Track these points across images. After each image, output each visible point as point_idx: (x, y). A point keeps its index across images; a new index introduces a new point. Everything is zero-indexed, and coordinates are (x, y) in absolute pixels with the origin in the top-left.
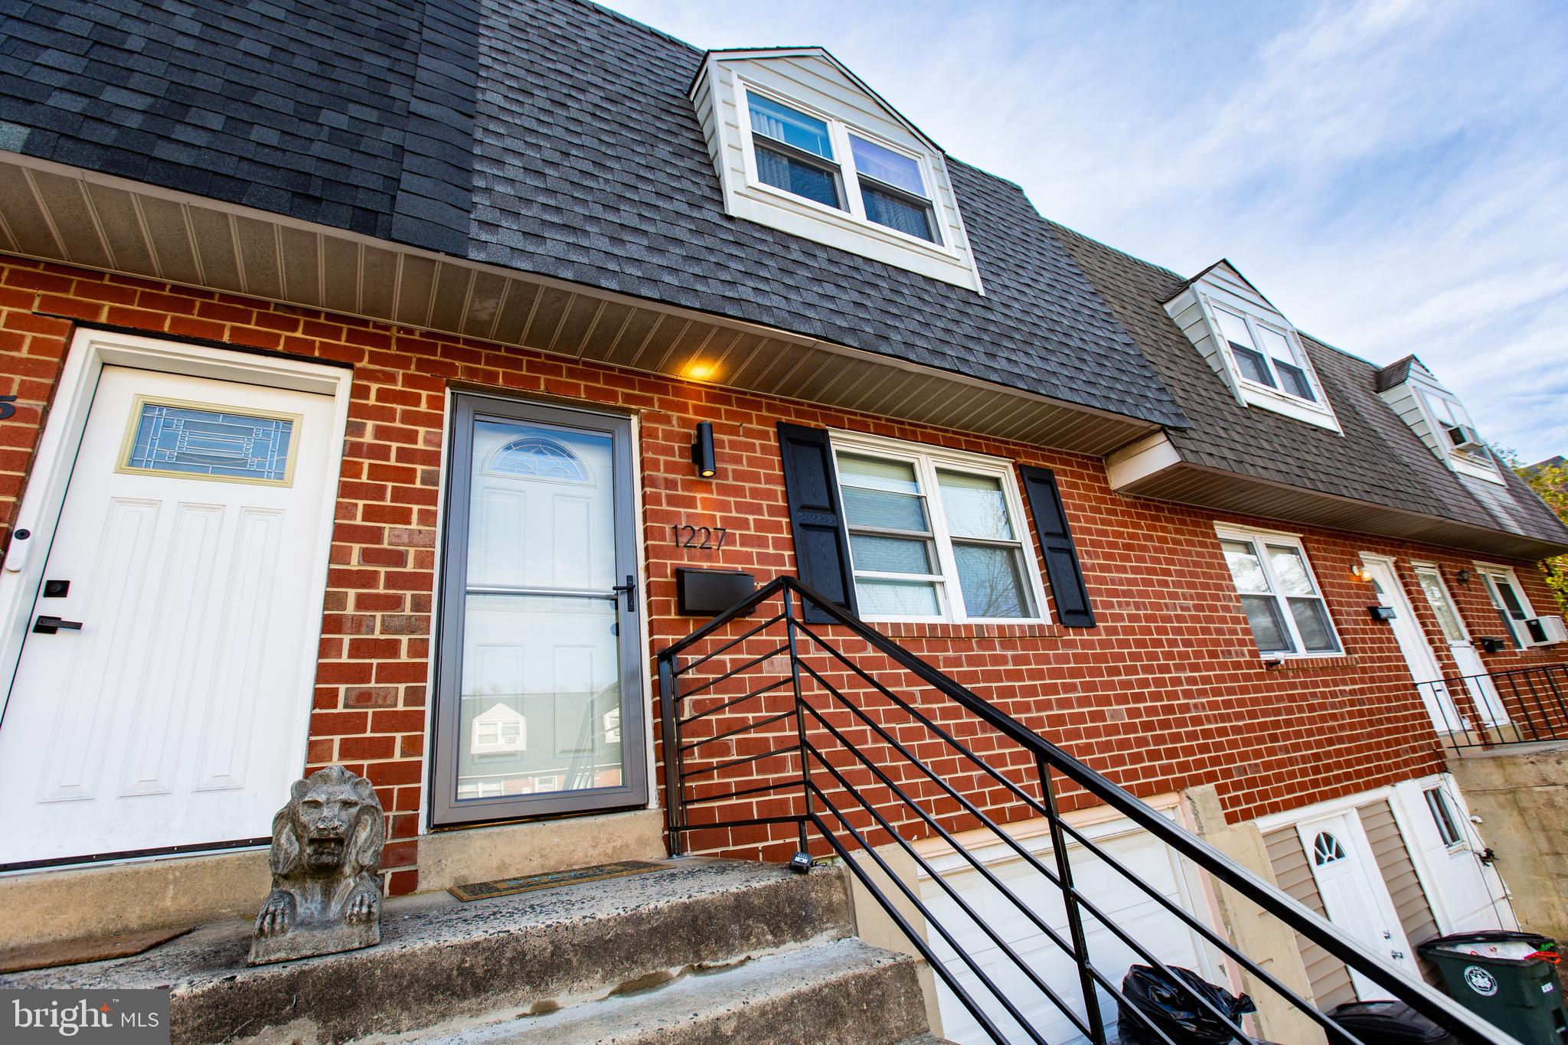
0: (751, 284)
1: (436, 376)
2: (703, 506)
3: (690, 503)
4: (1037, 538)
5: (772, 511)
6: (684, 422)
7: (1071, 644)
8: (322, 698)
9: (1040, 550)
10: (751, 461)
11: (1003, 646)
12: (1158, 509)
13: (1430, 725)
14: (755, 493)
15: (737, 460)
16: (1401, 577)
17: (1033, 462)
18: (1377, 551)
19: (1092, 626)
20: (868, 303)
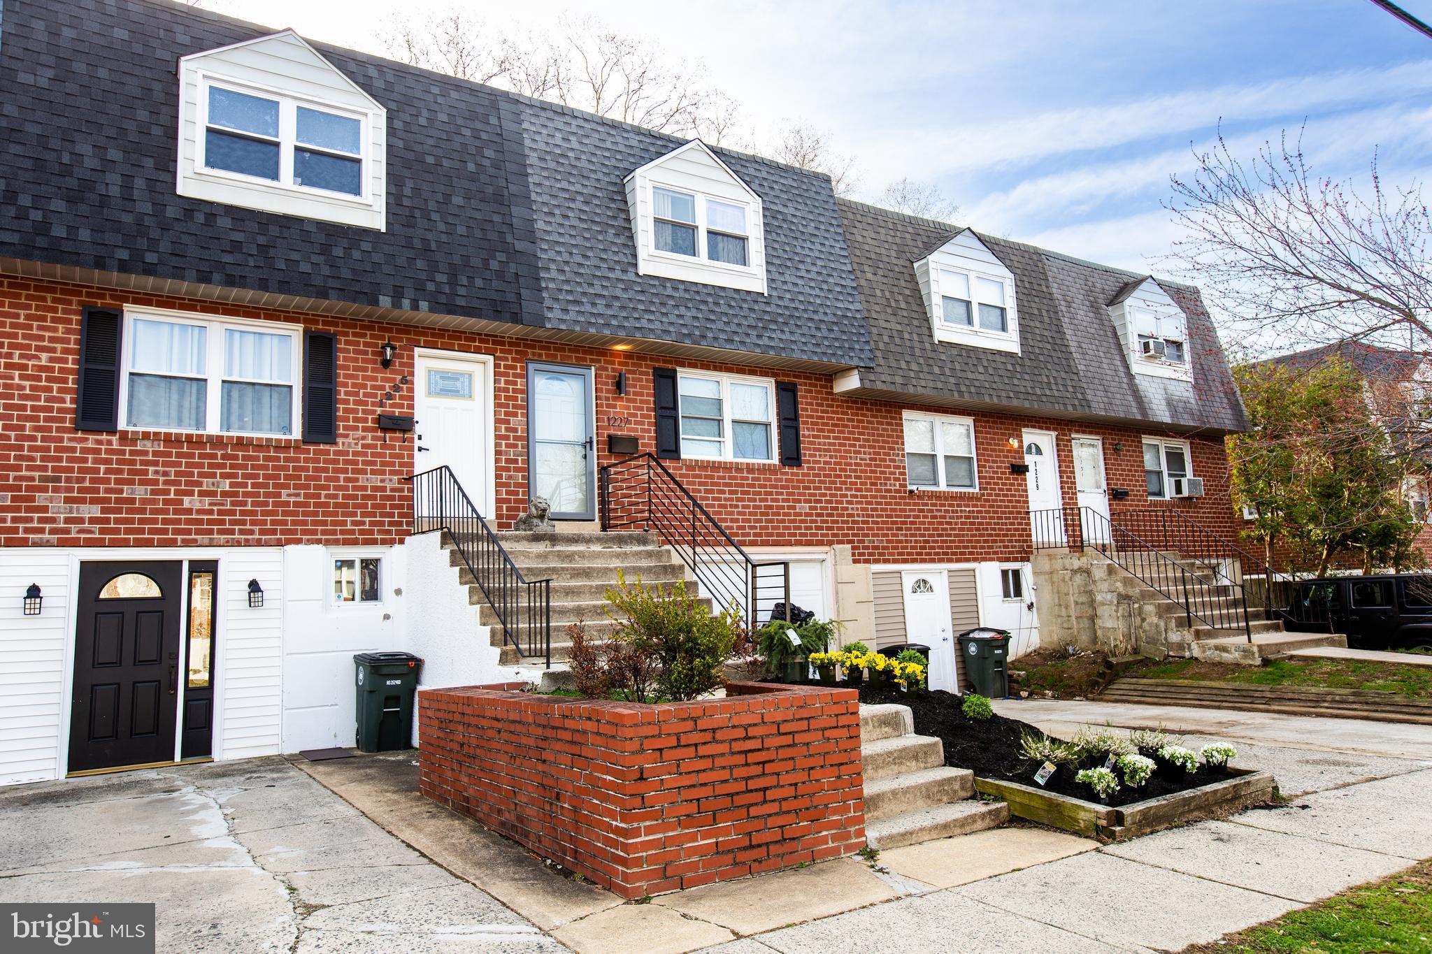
0: (646, 317)
1: (522, 357)
2: (620, 408)
3: (614, 407)
4: (779, 421)
5: (648, 409)
6: (614, 370)
7: (786, 474)
8: (498, 477)
9: (779, 427)
10: (641, 387)
11: (748, 472)
12: (863, 403)
13: (1030, 535)
14: (641, 401)
15: (635, 386)
16: (1058, 445)
17: (786, 379)
18: (1041, 428)
19: (799, 465)
20: (700, 316)
